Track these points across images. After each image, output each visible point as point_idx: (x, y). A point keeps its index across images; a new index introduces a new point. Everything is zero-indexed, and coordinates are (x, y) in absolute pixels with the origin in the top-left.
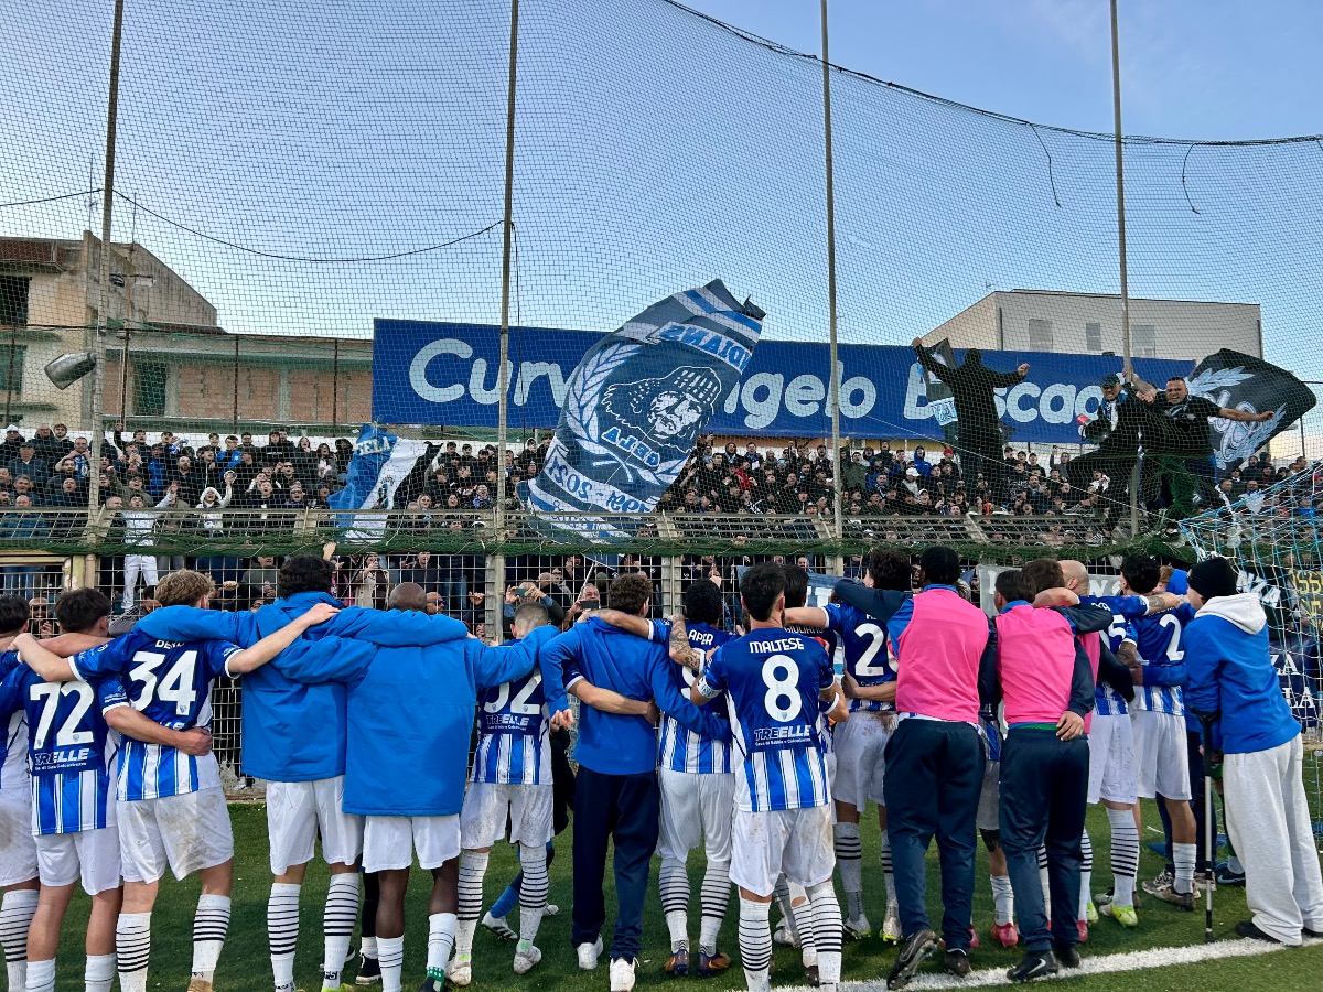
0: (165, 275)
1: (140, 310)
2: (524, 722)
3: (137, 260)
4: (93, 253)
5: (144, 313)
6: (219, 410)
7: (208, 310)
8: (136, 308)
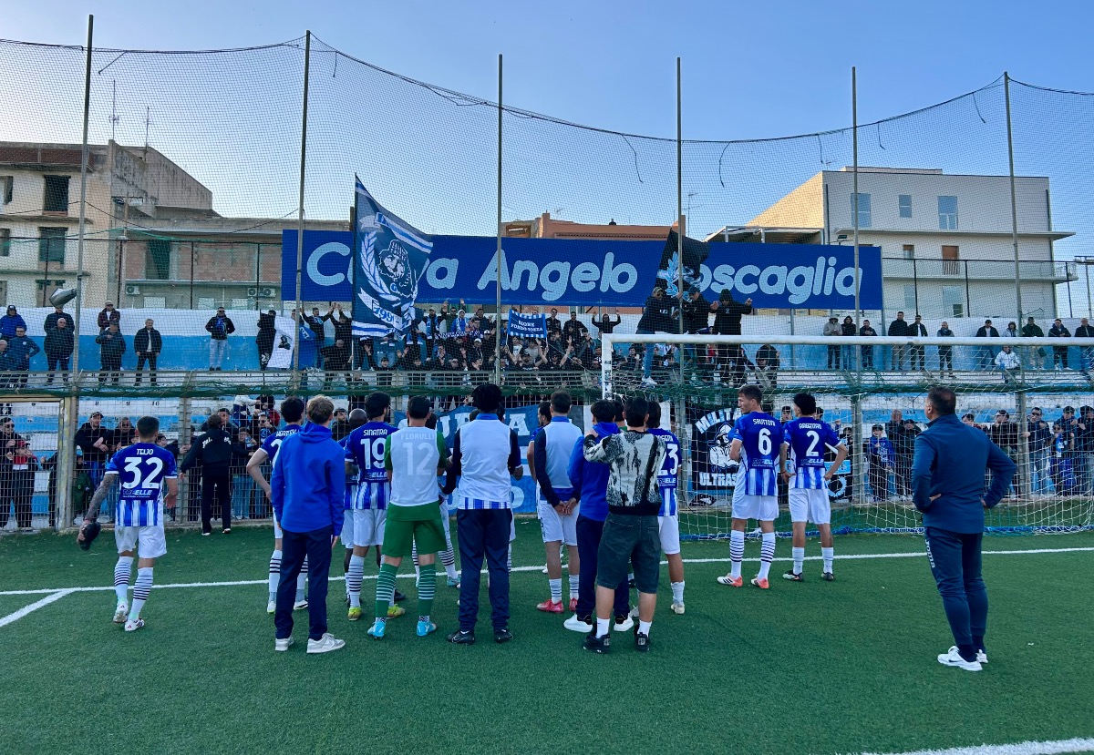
0: (171, 169)
1: (152, 198)
2: (150, 492)
3: (149, 159)
4: (116, 157)
5: (155, 199)
6: (209, 275)
7: (205, 194)
8: (149, 195)
